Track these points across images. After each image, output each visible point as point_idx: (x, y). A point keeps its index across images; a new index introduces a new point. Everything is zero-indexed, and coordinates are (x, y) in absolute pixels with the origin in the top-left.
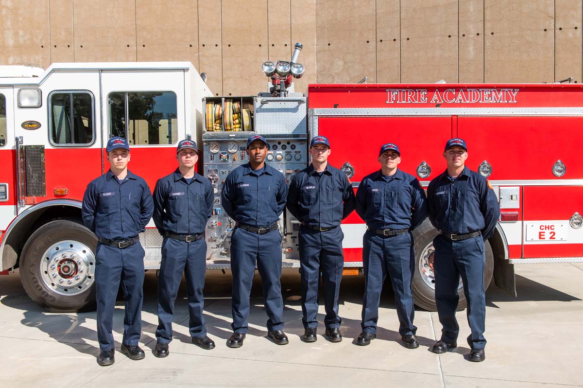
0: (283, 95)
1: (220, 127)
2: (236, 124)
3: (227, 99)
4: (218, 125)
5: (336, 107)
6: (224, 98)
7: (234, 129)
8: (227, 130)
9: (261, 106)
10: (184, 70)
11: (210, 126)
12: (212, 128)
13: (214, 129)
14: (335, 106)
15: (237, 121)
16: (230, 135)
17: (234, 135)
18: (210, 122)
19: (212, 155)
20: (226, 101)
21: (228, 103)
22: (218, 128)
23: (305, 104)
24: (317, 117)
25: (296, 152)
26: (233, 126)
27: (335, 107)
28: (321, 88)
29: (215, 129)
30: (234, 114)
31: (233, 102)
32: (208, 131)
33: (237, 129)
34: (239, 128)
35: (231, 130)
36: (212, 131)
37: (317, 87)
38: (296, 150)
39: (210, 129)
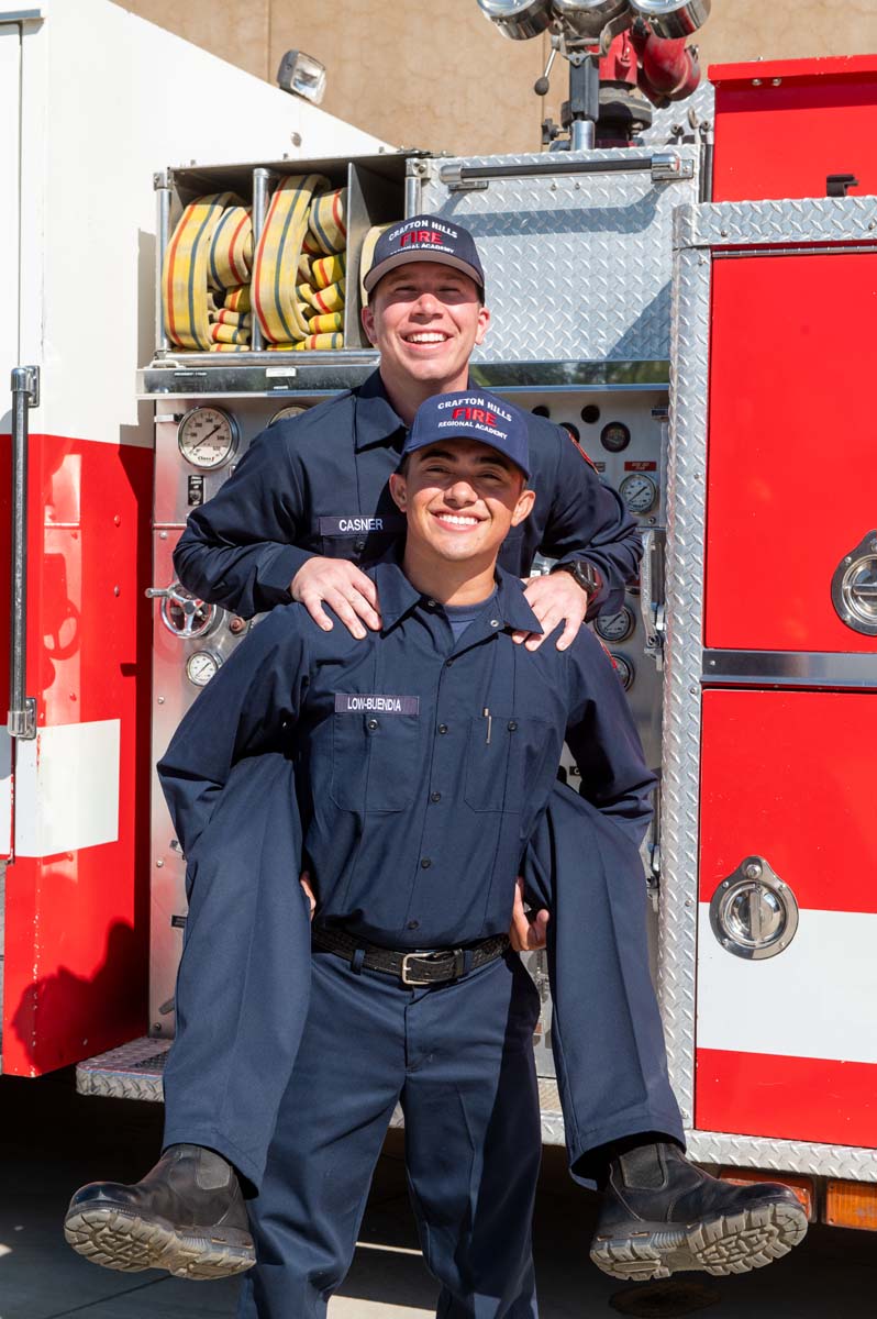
0: (584, 141)
1: (240, 327)
2: (327, 310)
3: (283, 175)
4: (233, 317)
5: (841, 194)
6: (264, 173)
7: (309, 338)
8: (276, 343)
9: (450, 205)
10: (19, 23)
11: (182, 323)
12: (194, 334)
13: (206, 339)
14: (838, 186)
15: (329, 295)
16: (271, 373)
17: (290, 372)
18: (180, 303)
19: (196, 483)
20: (273, 186)
21: (286, 196)
22: (226, 332)
23: (695, 185)
24: (705, 257)
25: (629, 466)
26: (298, 325)
27: (830, 194)
28: (785, 80)
29: (216, 341)
30: (314, 253)
31: (318, 192)
32: (176, 347)
33: (324, 340)
34: (340, 329)
35: (296, 341)
36: (201, 349)
37: (767, 82)
38: (630, 454)
39: (187, 341)
